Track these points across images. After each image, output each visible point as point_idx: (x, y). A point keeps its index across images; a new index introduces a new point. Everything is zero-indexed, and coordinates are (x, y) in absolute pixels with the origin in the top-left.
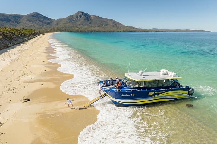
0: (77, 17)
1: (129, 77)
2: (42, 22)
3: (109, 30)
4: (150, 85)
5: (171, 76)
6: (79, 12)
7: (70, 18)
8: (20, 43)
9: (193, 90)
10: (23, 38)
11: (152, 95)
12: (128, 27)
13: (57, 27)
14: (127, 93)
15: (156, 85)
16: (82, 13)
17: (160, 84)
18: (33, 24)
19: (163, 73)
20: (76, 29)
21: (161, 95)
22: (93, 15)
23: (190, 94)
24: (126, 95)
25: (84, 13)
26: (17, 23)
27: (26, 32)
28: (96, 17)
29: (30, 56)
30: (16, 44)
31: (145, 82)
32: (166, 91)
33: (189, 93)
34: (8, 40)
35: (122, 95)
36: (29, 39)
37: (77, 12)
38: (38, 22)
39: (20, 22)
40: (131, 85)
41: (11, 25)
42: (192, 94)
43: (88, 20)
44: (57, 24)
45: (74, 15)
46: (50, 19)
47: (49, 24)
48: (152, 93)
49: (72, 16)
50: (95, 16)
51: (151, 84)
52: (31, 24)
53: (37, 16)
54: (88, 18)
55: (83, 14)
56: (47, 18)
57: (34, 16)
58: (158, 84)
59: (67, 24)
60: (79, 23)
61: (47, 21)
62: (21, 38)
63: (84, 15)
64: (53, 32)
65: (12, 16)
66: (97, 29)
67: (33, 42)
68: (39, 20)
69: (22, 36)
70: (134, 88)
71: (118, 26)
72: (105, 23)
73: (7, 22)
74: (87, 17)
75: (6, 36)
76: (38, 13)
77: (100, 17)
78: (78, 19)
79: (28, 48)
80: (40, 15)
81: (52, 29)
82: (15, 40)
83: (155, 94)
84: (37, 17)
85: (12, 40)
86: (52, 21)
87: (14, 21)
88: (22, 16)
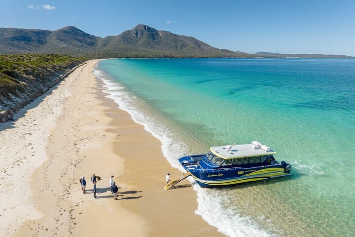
0: (137, 34)
1: (215, 153)
2: (81, 42)
3: (188, 55)
4: (239, 162)
5: (264, 150)
6: (139, 25)
7: (126, 36)
8: (56, 84)
9: (290, 166)
10: (58, 74)
11: (242, 175)
12: (218, 49)
13: (104, 50)
14: (214, 173)
15: (246, 162)
16: (145, 26)
17: (251, 161)
18: (66, 45)
19: (254, 146)
20: (134, 53)
21: (252, 174)
22: (163, 31)
23: (287, 171)
24: (213, 176)
25: (148, 27)
26: (42, 44)
27: (59, 63)
28: (167, 34)
29: (79, 110)
30: (51, 87)
31: (234, 160)
32: (258, 169)
33: (285, 171)
34: (40, 80)
35: (209, 176)
36: (67, 76)
37: (138, 26)
38: (75, 42)
39: (46, 43)
40: (218, 162)
41: (32, 47)
42: (289, 172)
43: (154, 39)
44: (105, 45)
45: (132, 30)
46: (93, 37)
47: (92, 44)
48: (241, 172)
49: (129, 31)
50: (166, 32)
51: (241, 161)
52: (63, 45)
53: (73, 32)
54: (155, 35)
55: (145, 29)
56: (89, 35)
57: (69, 33)
58: (248, 161)
59: (120, 45)
60: (140, 43)
61: (89, 40)
62: (55, 75)
63: (147, 30)
64: (97, 58)
65: (35, 32)
66: (168, 52)
67: (74, 82)
68: (76, 39)
69: (56, 71)
70: (221, 167)
71: (203, 48)
72: (182, 43)
73: (26, 42)
74: (152, 33)
75: (38, 75)
76: (74, 27)
77: (173, 34)
78: (138, 36)
79: (71, 95)
80: (78, 30)
81: (97, 53)
82: (49, 80)
83: (245, 173)
84: (72, 34)
85: (46, 81)
86: (97, 41)
87: (36, 40)
88: (49, 32)
